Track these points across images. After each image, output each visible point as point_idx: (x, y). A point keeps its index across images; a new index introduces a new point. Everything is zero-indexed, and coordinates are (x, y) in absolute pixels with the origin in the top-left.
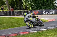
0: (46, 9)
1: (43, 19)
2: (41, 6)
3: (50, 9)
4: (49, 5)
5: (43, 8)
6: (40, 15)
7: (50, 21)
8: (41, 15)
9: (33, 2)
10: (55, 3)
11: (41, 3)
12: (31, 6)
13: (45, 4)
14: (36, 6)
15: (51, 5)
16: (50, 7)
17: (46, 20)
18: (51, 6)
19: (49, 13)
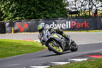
0: (47, 18)
2: (35, 10)
3: (55, 18)
4: (52, 8)
5: (39, 16)
6: (32, 33)
9: (15, 1)
10: (67, 4)
11: (34, 4)
12: (12, 11)
13: (44, 6)
14: (24, 12)
15: (57, 8)
18: (57, 11)
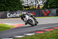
0: (11, 10)
1: (7, 24)
2: (4, 6)
5: (7, 9)
6: (3, 19)
7: (16, 26)
10: (23, 2)
11: (4, 3)
13: (9, 3)
15: (17, 4)
16: (16, 7)
17: (12, 26)
18: (17, 6)
19: (15, 16)
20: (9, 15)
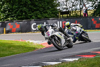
0: (38, 18)
1: (31, 41)
2: (27, 10)
3: (46, 18)
4: (44, 8)
5: (31, 17)
6: (24, 33)
7: (47, 46)
8: (26, 32)
9: (7, 2)
10: (58, 5)
11: (25, 5)
12: (4, 12)
13: (35, 6)
14: (16, 13)
16: (47, 12)
17: (39, 45)
18: (49, 11)
20: (35, 27)
